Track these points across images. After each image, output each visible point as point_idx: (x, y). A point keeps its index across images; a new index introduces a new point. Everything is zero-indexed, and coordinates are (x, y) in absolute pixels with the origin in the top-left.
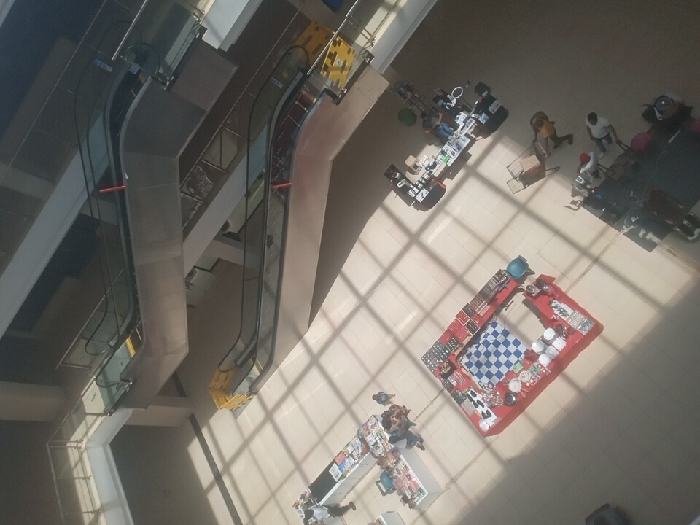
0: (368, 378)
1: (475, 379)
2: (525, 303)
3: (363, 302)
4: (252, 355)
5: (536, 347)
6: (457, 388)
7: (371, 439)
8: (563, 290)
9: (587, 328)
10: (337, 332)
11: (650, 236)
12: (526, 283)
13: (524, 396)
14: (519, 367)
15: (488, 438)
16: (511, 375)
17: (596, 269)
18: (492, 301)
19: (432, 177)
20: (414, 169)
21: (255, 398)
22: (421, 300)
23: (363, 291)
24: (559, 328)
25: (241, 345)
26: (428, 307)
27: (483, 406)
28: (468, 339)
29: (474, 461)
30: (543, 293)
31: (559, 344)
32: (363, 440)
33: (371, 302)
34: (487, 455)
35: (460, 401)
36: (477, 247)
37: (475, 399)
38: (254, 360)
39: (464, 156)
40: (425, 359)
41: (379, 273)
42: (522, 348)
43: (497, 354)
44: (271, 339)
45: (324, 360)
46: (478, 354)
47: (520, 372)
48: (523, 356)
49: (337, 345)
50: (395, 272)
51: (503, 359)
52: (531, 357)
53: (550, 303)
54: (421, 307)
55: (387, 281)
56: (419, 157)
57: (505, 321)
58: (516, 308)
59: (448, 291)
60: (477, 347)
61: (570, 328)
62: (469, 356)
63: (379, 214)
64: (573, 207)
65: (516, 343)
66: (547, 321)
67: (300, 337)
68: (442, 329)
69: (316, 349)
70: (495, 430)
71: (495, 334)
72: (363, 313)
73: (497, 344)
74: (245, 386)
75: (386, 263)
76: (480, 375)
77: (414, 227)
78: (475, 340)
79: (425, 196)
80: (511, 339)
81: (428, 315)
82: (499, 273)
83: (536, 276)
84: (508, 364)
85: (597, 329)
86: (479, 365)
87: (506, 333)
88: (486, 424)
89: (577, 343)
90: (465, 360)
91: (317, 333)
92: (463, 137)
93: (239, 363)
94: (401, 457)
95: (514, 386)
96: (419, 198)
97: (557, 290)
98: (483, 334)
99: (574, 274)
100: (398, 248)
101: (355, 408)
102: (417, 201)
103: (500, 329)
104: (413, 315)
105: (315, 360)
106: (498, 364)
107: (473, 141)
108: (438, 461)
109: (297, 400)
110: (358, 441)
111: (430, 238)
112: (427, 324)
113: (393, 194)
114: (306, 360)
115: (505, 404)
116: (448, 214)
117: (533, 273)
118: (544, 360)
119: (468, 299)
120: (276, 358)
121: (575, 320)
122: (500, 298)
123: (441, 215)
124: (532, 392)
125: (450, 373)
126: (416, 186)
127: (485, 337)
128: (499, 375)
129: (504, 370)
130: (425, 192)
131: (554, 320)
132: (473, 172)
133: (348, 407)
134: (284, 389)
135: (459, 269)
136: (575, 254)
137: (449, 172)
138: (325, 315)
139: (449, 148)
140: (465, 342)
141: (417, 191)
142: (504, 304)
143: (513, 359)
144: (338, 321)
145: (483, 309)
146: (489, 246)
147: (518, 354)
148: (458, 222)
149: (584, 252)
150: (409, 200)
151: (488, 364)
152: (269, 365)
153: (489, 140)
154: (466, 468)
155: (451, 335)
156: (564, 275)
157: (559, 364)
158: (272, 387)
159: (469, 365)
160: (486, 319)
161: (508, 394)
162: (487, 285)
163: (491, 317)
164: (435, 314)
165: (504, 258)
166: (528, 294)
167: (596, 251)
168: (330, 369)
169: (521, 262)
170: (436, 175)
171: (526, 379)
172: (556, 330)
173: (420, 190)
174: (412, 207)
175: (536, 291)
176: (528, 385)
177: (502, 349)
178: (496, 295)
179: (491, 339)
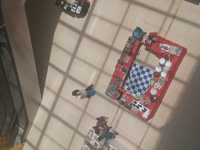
0: (81, 113)
1: (134, 95)
2: (146, 49)
3: (67, 75)
4: (16, 122)
5: (158, 69)
6: (127, 102)
7: (92, 142)
8: (163, 37)
9: (179, 52)
10: (58, 95)
12: (144, 39)
13: (159, 95)
14: (153, 82)
15: (149, 121)
16: (150, 87)
17: (175, 21)
18: (130, 54)
21: (26, 144)
22: (96, 65)
23: (65, 70)
24: (167, 57)
25: (8, 119)
26: (100, 67)
27: (141, 107)
28: (124, 77)
29: (145, 135)
30: (153, 42)
31: (169, 64)
32: (89, 144)
33: (71, 74)
34: (151, 130)
35: (130, 108)
36: (115, 29)
37: (137, 105)
38: (18, 125)
40: (106, 94)
41: (69, 57)
42: (152, 72)
43: (141, 79)
44: (23, 111)
45: (55, 112)
46: (131, 82)
47: (154, 84)
48: (153, 76)
49: (60, 101)
50: (78, 55)
51: (144, 81)
52: (157, 75)
53: (159, 46)
54: (97, 68)
55: (75, 60)
57: (139, 61)
58: (143, 53)
59: (107, 56)
60: (130, 79)
61: (171, 55)
62: (127, 85)
63: (59, 27)
65: (148, 71)
66: (160, 55)
67: (39, 104)
68: (110, 75)
69: (49, 107)
70: (151, 116)
71: (137, 69)
72: (68, 80)
73: (139, 74)
74: (18, 139)
75: (72, 51)
76: (135, 92)
77: (80, 28)
78: (128, 76)
79: (80, 10)
80: (145, 69)
81: (101, 71)
82: (130, 39)
83: (148, 34)
84: (147, 82)
85: (184, 51)
86: (133, 87)
87: (141, 68)
88: (146, 115)
89: (177, 61)
90: (126, 87)
91: (47, 99)
93: (10, 129)
94: (110, 145)
95: (153, 92)
96: (78, 12)
97: (160, 38)
98: (131, 72)
99: (166, 28)
100: (75, 41)
101: (80, 129)
102: (77, 14)
103: (138, 66)
104: (94, 74)
105: (51, 113)
106: (142, 84)
108: (129, 141)
109: (48, 136)
110: (86, 146)
111: (90, 31)
112: (102, 75)
113: (63, 14)
114: (46, 115)
115: (152, 102)
116: (95, 16)
117: (146, 33)
118: (164, 75)
119: (118, 57)
120: (30, 119)
121: (173, 51)
122: (134, 51)
123: (92, 18)
124: (162, 92)
125: (121, 96)
126: (74, 6)
127: (132, 73)
128: (144, 89)
129: (146, 86)
130: (80, 8)
131: (163, 54)
133: (76, 131)
134: (39, 133)
135: (110, 43)
136: (163, 17)
138: (49, 89)
141: (75, 8)
142: (137, 53)
143: (149, 79)
144: (56, 90)
145: (127, 59)
146: (120, 26)
147: (150, 76)
148: (102, 18)
149: (167, 14)
150: (73, 15)
151: (138, 86)
152: (27, 124)
154: (143, 139)
155: (116, 77)
156: (161, 29)
157: (171, 74)
158: (33, 135)
159: (129, 89)
160: (130, 64)
161: (151, 97)
162: (126, 47)
163: (132, 62)
164: (105, 69)
165: (130, 30)
166: (146, 45)
167: (173, 12)
168: (60, 115)
169: (138, 30)
171: (158, 87)
172: (165, 58)
173: (77, 7)
174: (75, 18)
175: (150, 42)
176: (159, 89)
177: (142, 76)
178: (131, 51)
179: (135, 73)
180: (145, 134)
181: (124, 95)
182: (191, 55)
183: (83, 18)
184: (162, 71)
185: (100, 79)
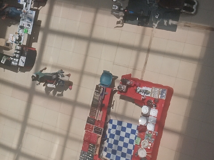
2: (121, 98)
5: (142, 122)
8: (140, 79)
9: (164, 94)
11: (171, 22)
12: (117, 85)
13: (150, 156)
14: (138, 140)
16: (136, 148)
17: (151, 56)
18: (102, 107)
19: (23, 46)
20: (8, 46)
22: (58, 130)
23: (14, 145)
24: (150, 103)
26: (64, 133)
28: (100, 139)
30: (128, 87)
31: (154, 113)
39: (37, 24)
41: (19, 127)
42: (134, 127)
43: (122, 139)
46: (110, 146)
47: (140, 143)
48: (137, 132)
50: (30, 121)
51: (126, 140)
52: (142, 129)
53: (136, 90)
54: (59, 135)
55: (28, 129)
56: (7, 37)
57: (116, 115)
58: (118, 104)
59: (72, 116)
60: (108, 142)
61: (155, 99)
62: (106, 150)
65: (129, 126)
66: (140, 103)
71: (114, 127)
73: (118, 133)
75: (21, 118)
78: (104, 138)
79: (24, 61)
80: (125, 125)
81: (67, 137)
82: (98, 88)
83: (120, 78)
84: (131, 142)
85: (170, 92)
86: (114, 152)
87: (120, 123)
89: (163, 107)
90: (104, 154)
92: (30, 12)
95: (142, 154)
96: (21, 64)
97: (136, 80)
98: (107, 131)
99: (140, 66)
102: (20, 67)
103: (115, 122)
106: (126, 145)
107: (37, 12)
117: (117, 77)
118: (150, 127)
119: (85, 114)
121: (155, 93)
122: (106, 103)
124: (154, 151)
126: (15, 57)
127: (109, 132)
128: (129, 151)
129: (131, 147)
130: (23, 59)
131: (143, 100)
132: (48, 31)
136: (134, 53)
137: (32, 38)
139: (24, 22)
140: (99, 143)
141: (17, 60)
142: (110, 105)
143: (132, 137)
145: (99, 116)
146: (82, 73)
147: (133, 132)
149: (139, 49)
150: (15, 69)
151: (120, 149)
155: (88, 142)
156: (134, 69)
157: (160, 124)
159: (108, 156)
160: (104, 121)
162: (93, 99)
163: (106, 118)
164: (71, 134)
165: (95, 76)
166: (120, 92)
169: (106, 74)
170: (25, 44)
171: (146, 145)
172: (148, 105)
173: (19, 58)
174: (19, 73)
175: (124, 87)
176: (149, 148)
177: (123, 134)
178: (102, 103)
179: (113, 131)
182: (180, 96)
183: (29, 70)
184: (147, 123)
185: (67, 150)
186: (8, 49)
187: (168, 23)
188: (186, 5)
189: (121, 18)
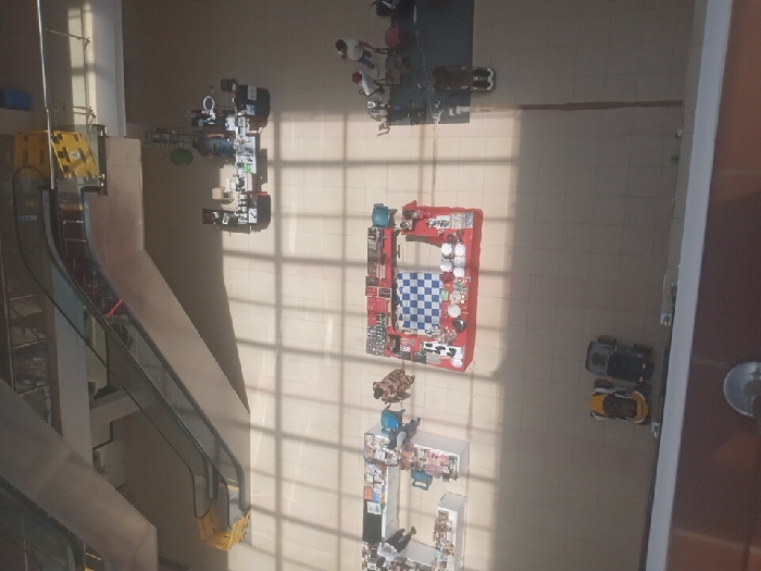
0: (336, 408)
1: (421, 332)
2: (408, 239)
3: (279, 349)
4: (218, 480)
5: (446, 268)
6: (413, 351)
7: (380, 456)
8: (429, 205)
9: (471, 220)
10: (278, 394)
11: (459, 110)
12: (398, 222)
13: (467, 313)
14: (445, 295)
15: (468, 370)
16: (445, 304)
17: (440, 170)
18: (383, 260)
19: (248, 193)
20: (227, 197)
21: (253, 513)
22: (327, 306)
23: (271, 340)
24: (451, 238)
25: (199, 480)
26: (338, 307)
27: (444, 348)
28: (390, 305)
29: (471, 400)
30: (416, 221)
31: (460, 250)
32: (374, 462)
33: (287, 342)
34: (477, 384)
35: (423, 360)
36: (336, 226)
37: (433, 348)
38: (223, 481)
39: (261, 156)
40: (369, 351)
41: (272, 313)
42: (436, 277)
43: (421, 298)
44: (222, 450)
45: (286, 428)
46: (406, 310)
47: (449, 297)
48: (441, 283)
49: (287, 405)
50: (286, 301)
51: (428, 298)
52: (448, 278)
53: (428, 224)
54: (331, 312)
55: (285, 313)
56: (222, 185)
57: (406, 267)
58: (407, 251)
59: (344, 280)
60: (401, 306)
61: (458, 231)
62: (401, 319)
63: (228, 263)
64: (384, 131)
65: (428, 277)
66: (437, 240)
67: (247, 427)
68: (362, 315)
69: (271, 425)
70: (468, 359)
71: (406, 283)
72: (286, 357)
73: (414, 290)
74: (234, 511)
75: (272, 299)
76: (421, 326)
77: (270, 249)
78: (395, 301)
79: (256, 214)
80: (421, 277)
81: (343, 314)
82: (371, 232)
83: (400, 212)
84: (435, 299)
85: (478, 216)
86: (414, 318)
87: (414, 276)
88: (457, 361)
89: (472, 239)
90: (401, 324)
91: (260, 410)
92: (246, 139)
93: (211, 496)
94: (416, 446)
95: (454, 312)
96: (253, 220)
97: (425, 209)
98: (398, 291)
99: (427, 185)
100: (271, 277)
101: (347, 442)
102: (252, 224)
103: (406, 276)
104: (331, 324)
105: (278, 434)
106: (428, 305)
107: (258, 137)
108: (446, 424)
109: (291, 481)
110: (371, 466)
111: (291, 247)
112: (349, 321)
113: (226, 234)
114: (270, 441)
115: (459, 331)
116: (288, 216)
117: (396, 211)
118: (459, 273)
119: (365, 273)
120: (242, 463)
121: (457, 223)
122: (388, 251)
123: (284, 222)
124: (470, 305)
125: (398, 344)
126: (240, 212)
127: (401, 292)
128: (435, 313)
129: (435, 306)
130: (253, 211)
131: (442, 235)
132: (280, 164)
133: (340, 447)
134: (272, 482)
135: (336, 255)
136: (415, 170)
137: (259, 178)
138: (254, 389)
139: (242, 157)
140: (390, 310)
141: (245, 216)
142: (395, 252)
143: (435, 291)
144: (271, 386)
145: (381, 272)
146: (344, 217)
147: (435, 284)
148: (302, 216)
149: (421, 163)
150: (246, 228)
151: (421, 311)
152: (241, 475)
153: (270, 126)
154: (471, 408)
155: (374, 314)
156: (420, 193)
157: (472, 267)
158: (259, 490)
159: (407, 324)
160: (389, 277)
161: (454, 323)
162: (369, 249)
163: (393, 273)
164: (348, 308)
165: (364, 217)
166: (406, 231)
167: (428, 155)
168: (297, 431)
169: (380, 209)
170: (250, 189)
171: (458, 299)
172: (448, 242)
173: (247, 212)
174: (252, 233)
175: (409, 223)
176: (463, 302)
177: (421, 291)
178: (382, 251)
179: (407, 290)
180: (471, 396)
181: (404, 341)
182: (493, 220)
183: (265, 227)
184: (454, 267)
185: (347, 329)
186: (228, 202)
187: (454, 112)
188: (476, 78)
189: (384, 120)
